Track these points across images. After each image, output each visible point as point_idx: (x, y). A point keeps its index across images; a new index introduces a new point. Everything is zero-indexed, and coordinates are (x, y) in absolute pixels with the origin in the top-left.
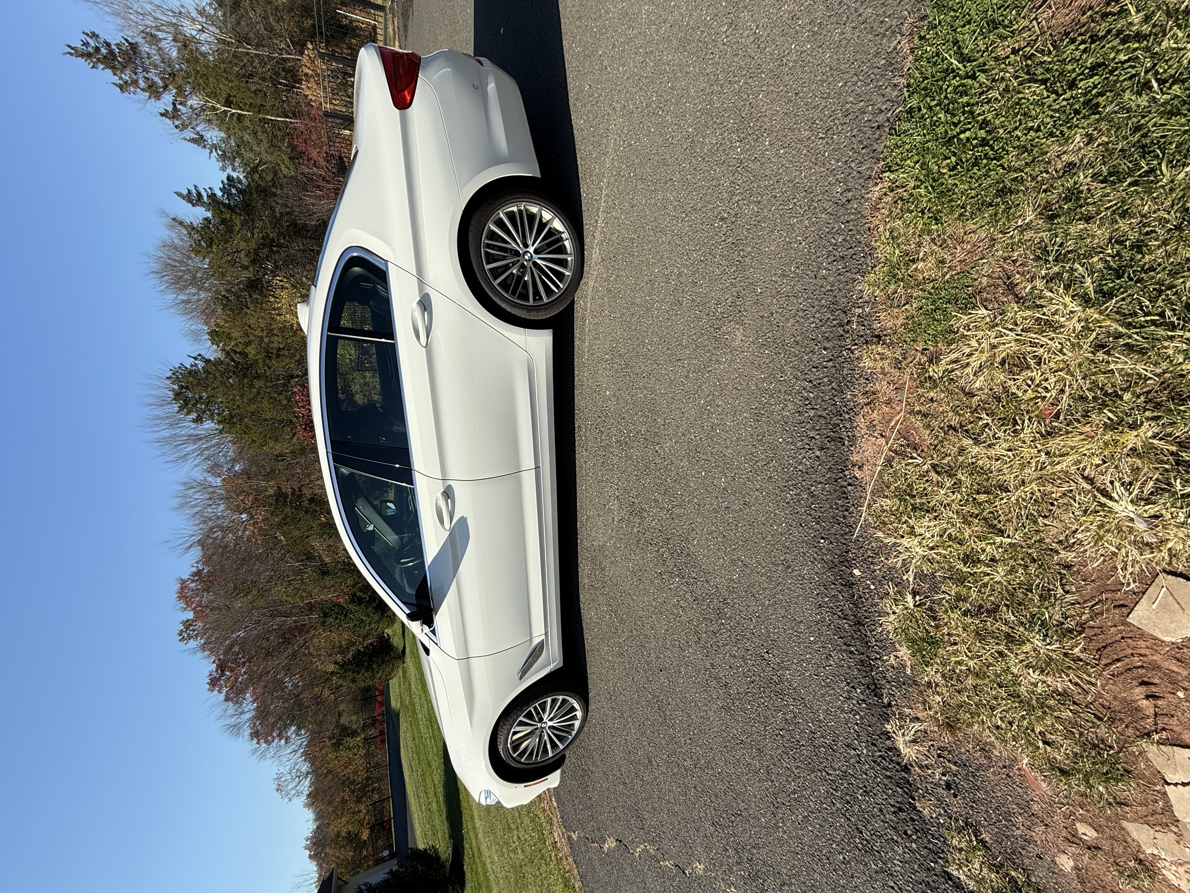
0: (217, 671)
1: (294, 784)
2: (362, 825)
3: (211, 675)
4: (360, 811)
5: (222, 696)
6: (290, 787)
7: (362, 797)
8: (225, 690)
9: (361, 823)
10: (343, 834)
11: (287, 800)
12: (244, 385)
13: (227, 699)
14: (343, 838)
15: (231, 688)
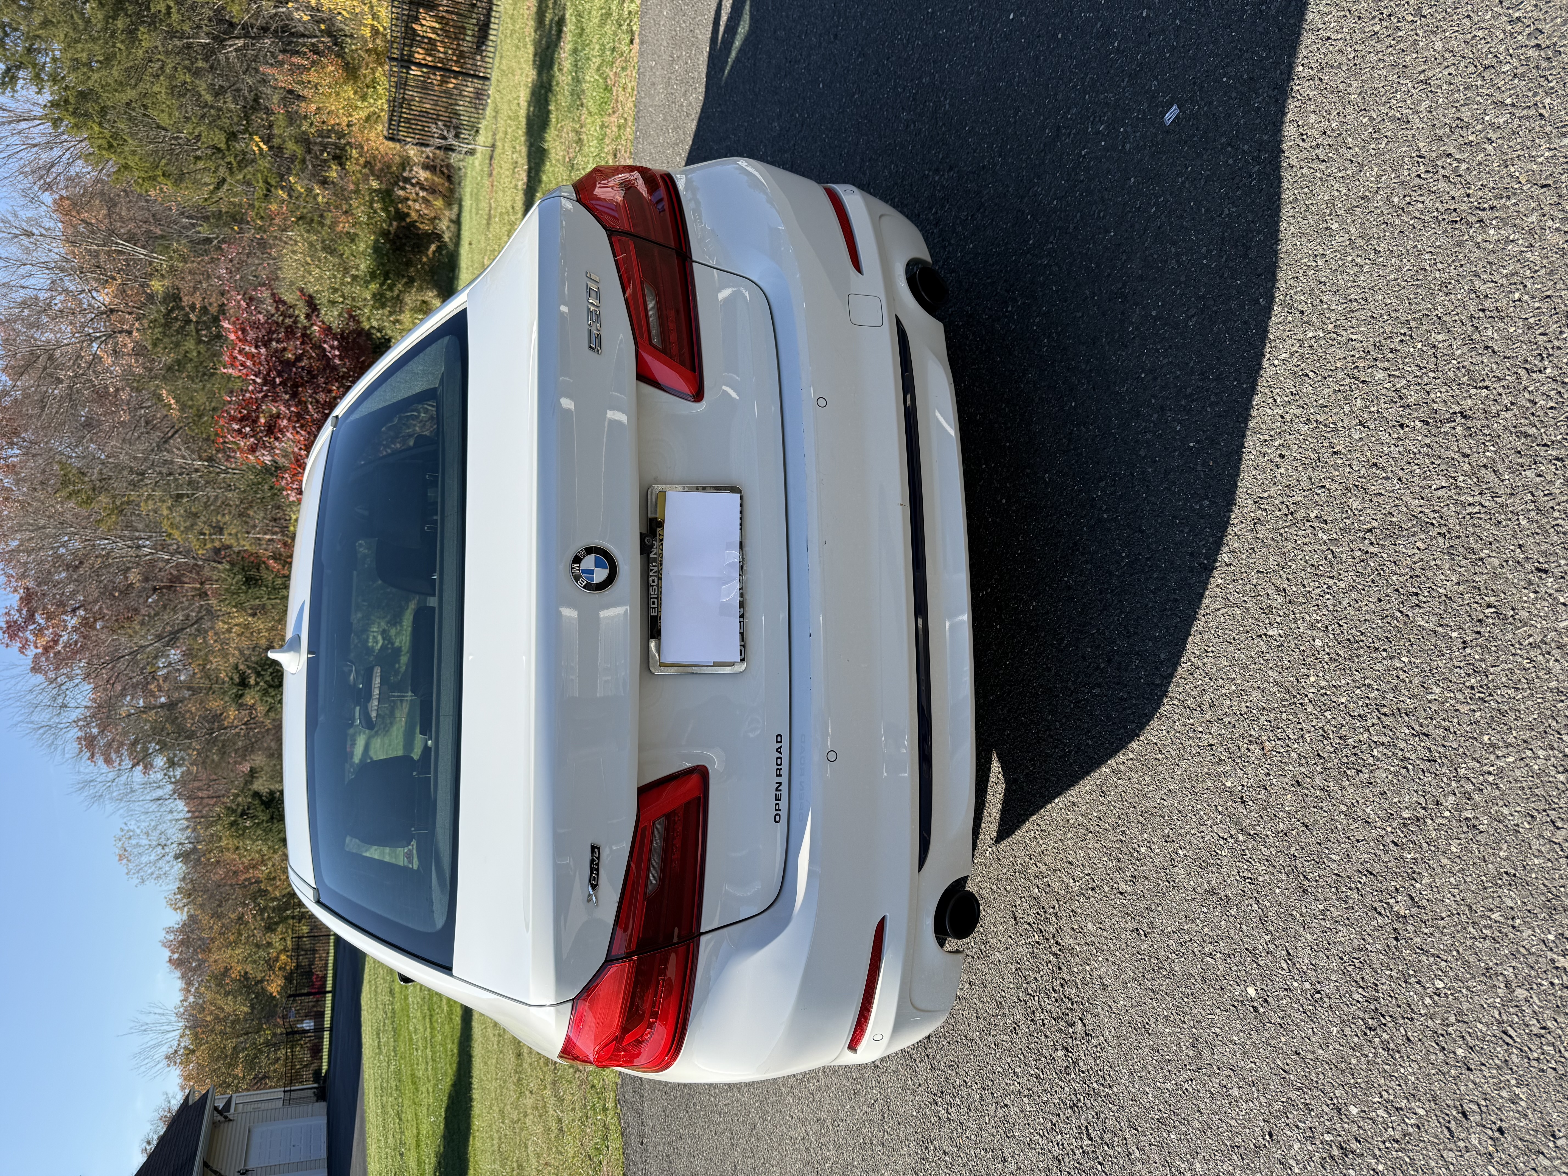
0: (19, 611)
1: (153, 857)
2: (271, 968)
3: (8, 614)
4: (269, 944)
5: (27, 661)
6: (144, 859)
7: (277, 923)
8: (32, 652)
9: (270, 964)
10: (234, 975)
11: (136, 881)
12: (114, 32)
13: (36, 669)
14: (233, 981)
15: (46, 649)
